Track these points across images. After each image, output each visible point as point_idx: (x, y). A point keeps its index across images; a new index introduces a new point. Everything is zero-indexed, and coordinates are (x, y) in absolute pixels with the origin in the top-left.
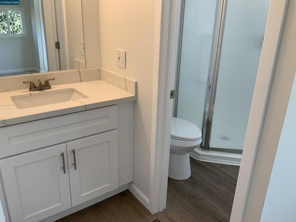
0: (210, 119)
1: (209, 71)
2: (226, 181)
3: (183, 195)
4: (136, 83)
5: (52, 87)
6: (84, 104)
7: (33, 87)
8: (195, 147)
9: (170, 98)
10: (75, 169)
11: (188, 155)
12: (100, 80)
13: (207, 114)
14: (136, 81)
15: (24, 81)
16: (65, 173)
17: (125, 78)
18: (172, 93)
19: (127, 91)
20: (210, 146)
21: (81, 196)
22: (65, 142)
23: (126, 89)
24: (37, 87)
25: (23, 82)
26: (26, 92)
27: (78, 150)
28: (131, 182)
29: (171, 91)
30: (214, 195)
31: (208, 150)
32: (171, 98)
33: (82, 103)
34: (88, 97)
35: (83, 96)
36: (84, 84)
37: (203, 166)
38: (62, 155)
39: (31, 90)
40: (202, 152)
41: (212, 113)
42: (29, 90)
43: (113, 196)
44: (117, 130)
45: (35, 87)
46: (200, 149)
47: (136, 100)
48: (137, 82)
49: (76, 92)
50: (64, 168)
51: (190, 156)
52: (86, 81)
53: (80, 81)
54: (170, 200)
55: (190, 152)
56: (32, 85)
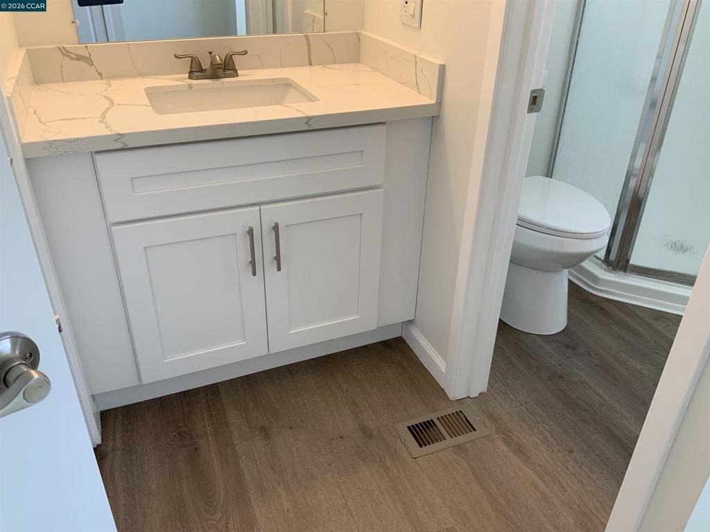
0: (641, 193)
1: (659, 57)
2: (657, 353)
3: (535, 369)
4: (442, 69)
5: (239, 72)
6: (304, 114)
7: (196, 71)
8: (585, 256)
9: (528, 112)
10: (279, 269)
11: (564, 277)
12: (357, 64)
13: (635, 175)
14: (442, 63)
15: (178, 53)
16: (254, 274)
17: (415, 56)
18: (536, 97)
19: (417, 90)
20: (632, 262)
21: (291, 332)
22: (259, 204)
23: (415, 85)
24: (205, 70)
25: (175, 56)
26: (180, 80)
27: (287, 226)
28: (409, 321)
29: (534, 91)
30: (617, 380)
31: (625, 271)
32: (530, 110)
33: (300, 112)
34: (318, 100)
35: (308, 97)
36: (316, 70)
37: (603, 309)
38: (251, 232)
39: (192, 75)
40: (605, 273)
41: (651, 175)
42: (187, 75)
43: (366, 347)
44: (383, 190)
45: (202, 70)
46: (603, 265)
47: (439, 116)
48: (444, 65)
49: (295, 88)
50: (253, 263)
51: (569, 281)
52: (323, 63)
53: (308, 63)
54: (499, 375)
55: (570, 269)
56: (194, 63)
